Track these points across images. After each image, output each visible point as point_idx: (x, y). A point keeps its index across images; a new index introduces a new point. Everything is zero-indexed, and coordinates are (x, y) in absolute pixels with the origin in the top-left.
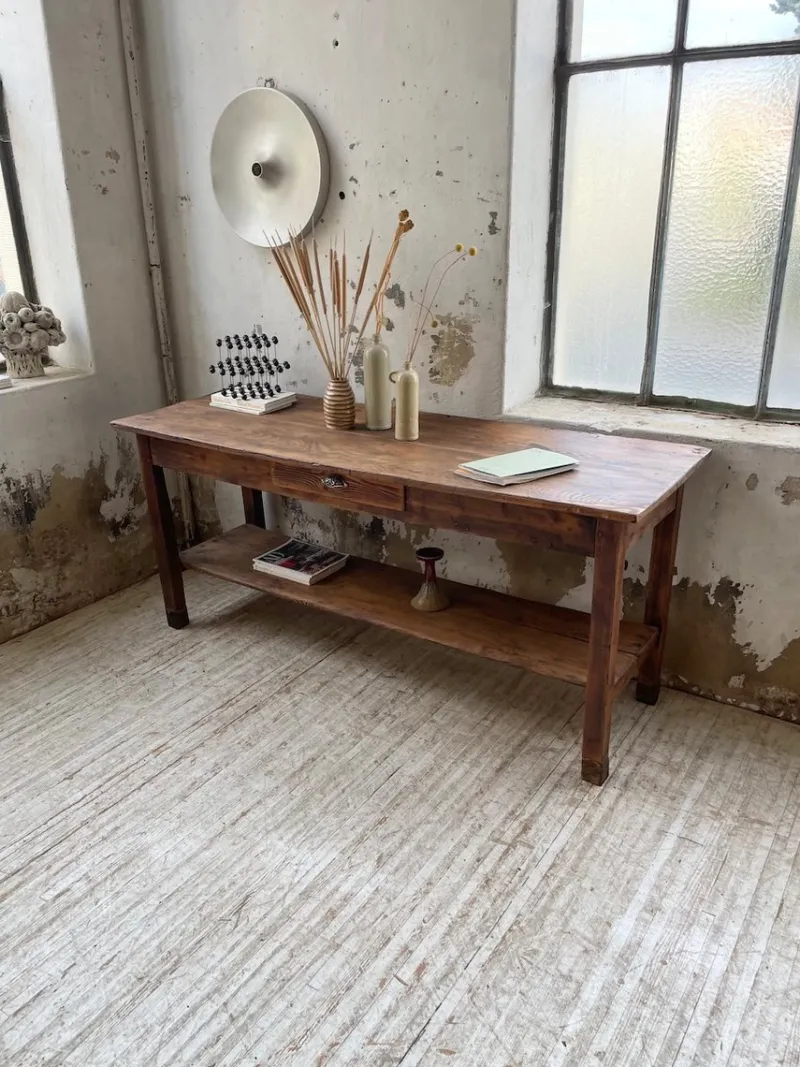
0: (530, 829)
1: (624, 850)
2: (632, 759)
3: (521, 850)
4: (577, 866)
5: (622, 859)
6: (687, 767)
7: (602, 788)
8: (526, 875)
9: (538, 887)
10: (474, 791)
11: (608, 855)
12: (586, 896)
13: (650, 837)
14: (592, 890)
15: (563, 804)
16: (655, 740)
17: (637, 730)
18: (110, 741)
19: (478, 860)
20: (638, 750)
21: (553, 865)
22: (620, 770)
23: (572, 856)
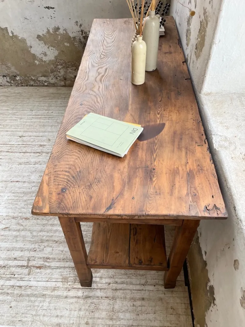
0: (40, 269)
1: (40, 312)
2: (110, 293)
3: (26, 271)
4: (23, 296)
5: (34, 313)
6: (118, 323)
7: (81, 287)
8: (12, 279)
9: (6, 286)
10: (56, 239)
11: (34, 306)
12: (6, 306)
13: (54, 321)
14: (11, 307)
15: (61, 275)
16: (133, 299)
17: (138, 287)
18: (38, 134)
19: (15, 259)
20: (119, 294)
21: (20, 287)
22: (98, 291)
23: (29, 292)
